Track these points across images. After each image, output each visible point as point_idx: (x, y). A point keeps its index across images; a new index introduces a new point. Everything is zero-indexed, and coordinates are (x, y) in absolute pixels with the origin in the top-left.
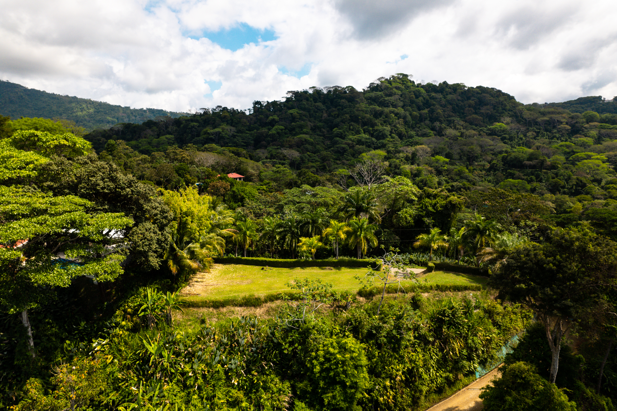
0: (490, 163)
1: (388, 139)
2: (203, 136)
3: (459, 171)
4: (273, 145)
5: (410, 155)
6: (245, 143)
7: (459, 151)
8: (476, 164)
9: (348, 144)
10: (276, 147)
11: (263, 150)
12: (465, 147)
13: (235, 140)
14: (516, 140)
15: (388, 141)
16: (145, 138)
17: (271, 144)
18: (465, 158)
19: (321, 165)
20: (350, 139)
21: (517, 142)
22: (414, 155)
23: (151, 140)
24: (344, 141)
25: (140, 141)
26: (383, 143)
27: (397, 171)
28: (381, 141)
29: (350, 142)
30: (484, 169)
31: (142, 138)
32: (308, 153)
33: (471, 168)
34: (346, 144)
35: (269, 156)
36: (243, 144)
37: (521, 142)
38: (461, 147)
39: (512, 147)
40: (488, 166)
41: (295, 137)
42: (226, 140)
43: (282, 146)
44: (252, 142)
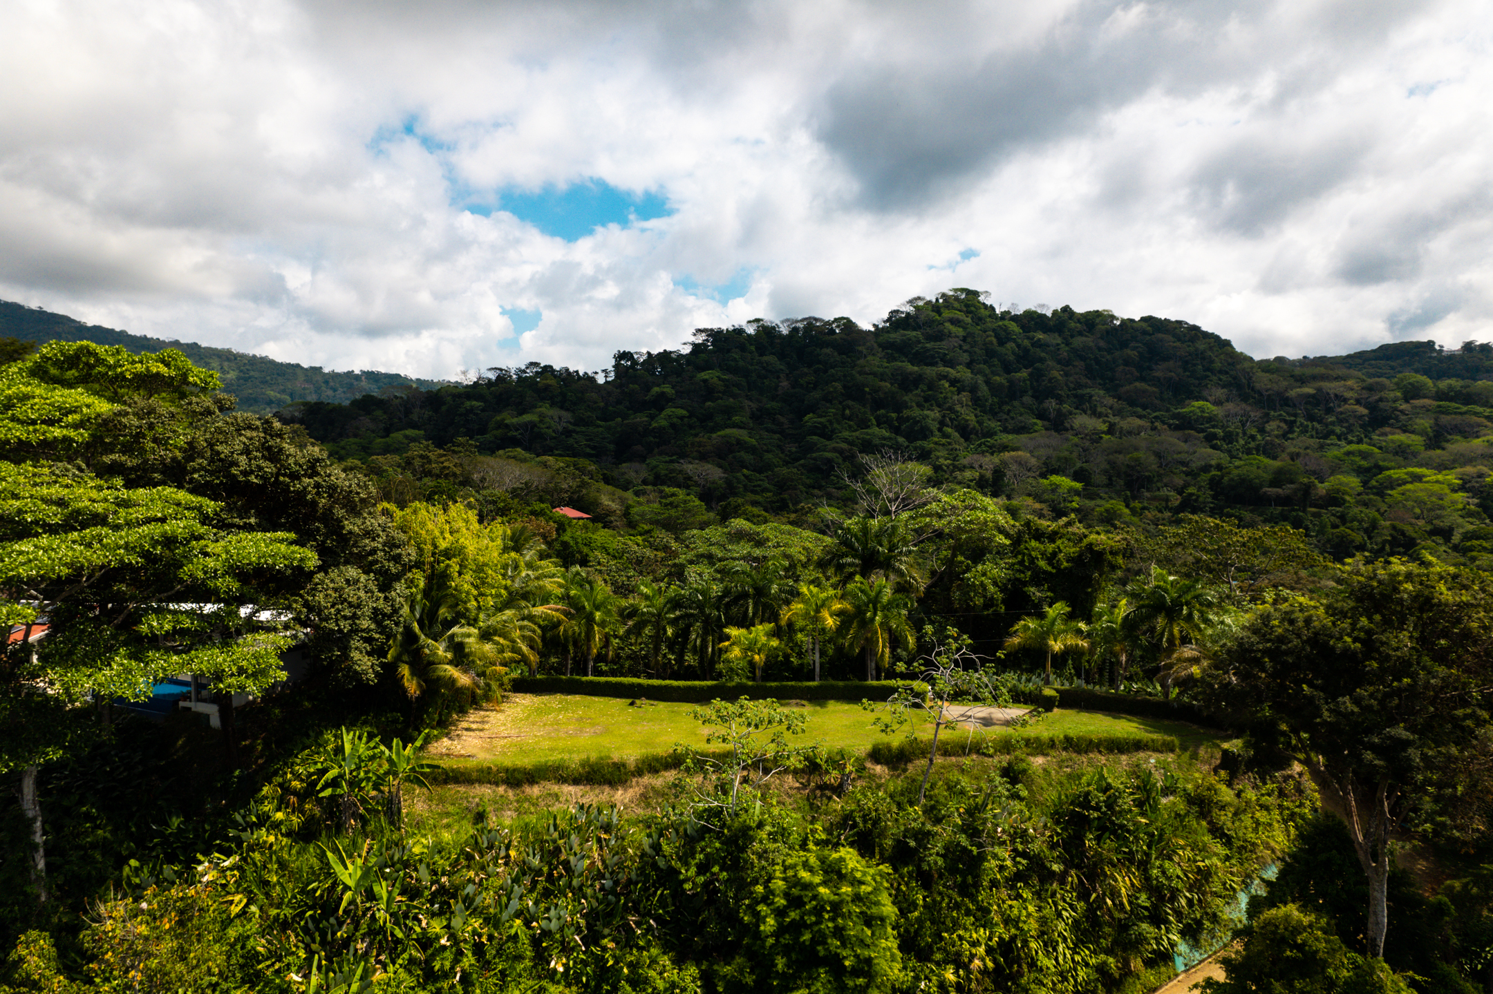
0: (1180, 493)
1: (936, 439)
2: (495, 432)
3: (1107, 511)
4: (660, 454)
5: (989, 475)
6: (594, 448)
7: (1104, 466)
8: (1147, 494)
9: (841, 452)
10: (668, 459)
11: (636, 465)
12: (1121, 456)
13: (571, 441)
14: (1242, 442)
15: (936, 443)
16: (356, 436)
17: (656, 450)
18: (1122, 482)
19: (774, 499)
20: (845, 440)
21: (1243, 446)
22: (998, 473)
23: (370, 442)
24: (831, 444)
25: (342, 443)
26: (923, 448)
28: (919, 443)
29: (844, 446)
30: (1167, 508)
31: (348, 437)
32: (745, 471)
33: (1137, 504)
34: (835, 450)
35: (651, 478)
36: (588, 450)
37: (1252, 445)
38: (1111, 457)
39: (1232, 457)
40: (1176, 500)
41: (714, 435)
42: (548, 441)
43: (683, 455)
44: (612, 447)
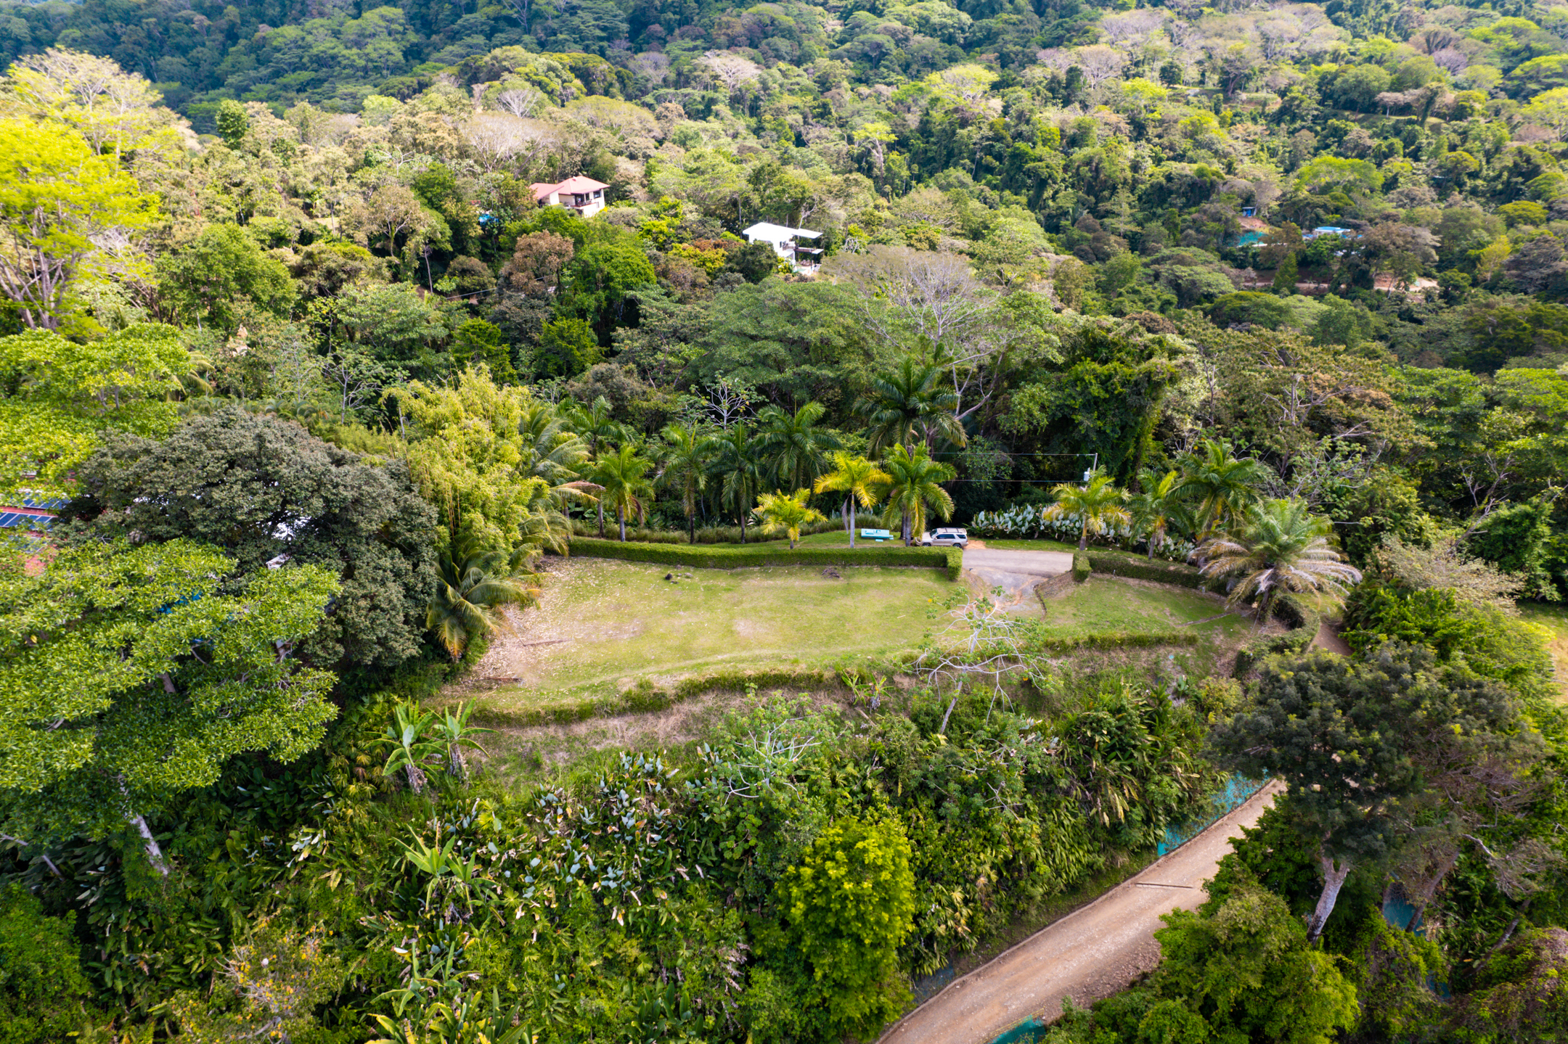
0: (1282, 94)
1: (1005, 16)
2: (486, 10)
3: (1193, 124)
4: (682, 37)
5: (1063, 76)
6: (604, 29)
7: (1201, 55)
8: (1244, 96)
9: (893, 34)
10: (691, 44)
11: (654, 55)
12: (1220, 41)
13: (576, 21)
14: (1372, 12)
15: (1006, 22)
16: (322, 14)
17: (677, 32)
18: (1216, 77)
19: (815, 103)
20: (899, 18)
21: (1372, 20)
22: (1073, 73)
23: (341, 24)
24: (882, 23)
25: (308, 25)
26: (989, 30)
27: (1024, 128)
28: (985, 22)
29: (897, 25)
30: (1263, 114)
31: (313, 17)
32: (782, 65)
33: (1227, 112)
34: (887, 31)
35: (673, 76)
36: (598, 33)
37: (1385, 18)
38: (1209, 43)
39: (1356, 35)
40: (1275, 104)
41: (745, 13)
42: (550, 22)
43: (711, 44)
44: (625, 27)
